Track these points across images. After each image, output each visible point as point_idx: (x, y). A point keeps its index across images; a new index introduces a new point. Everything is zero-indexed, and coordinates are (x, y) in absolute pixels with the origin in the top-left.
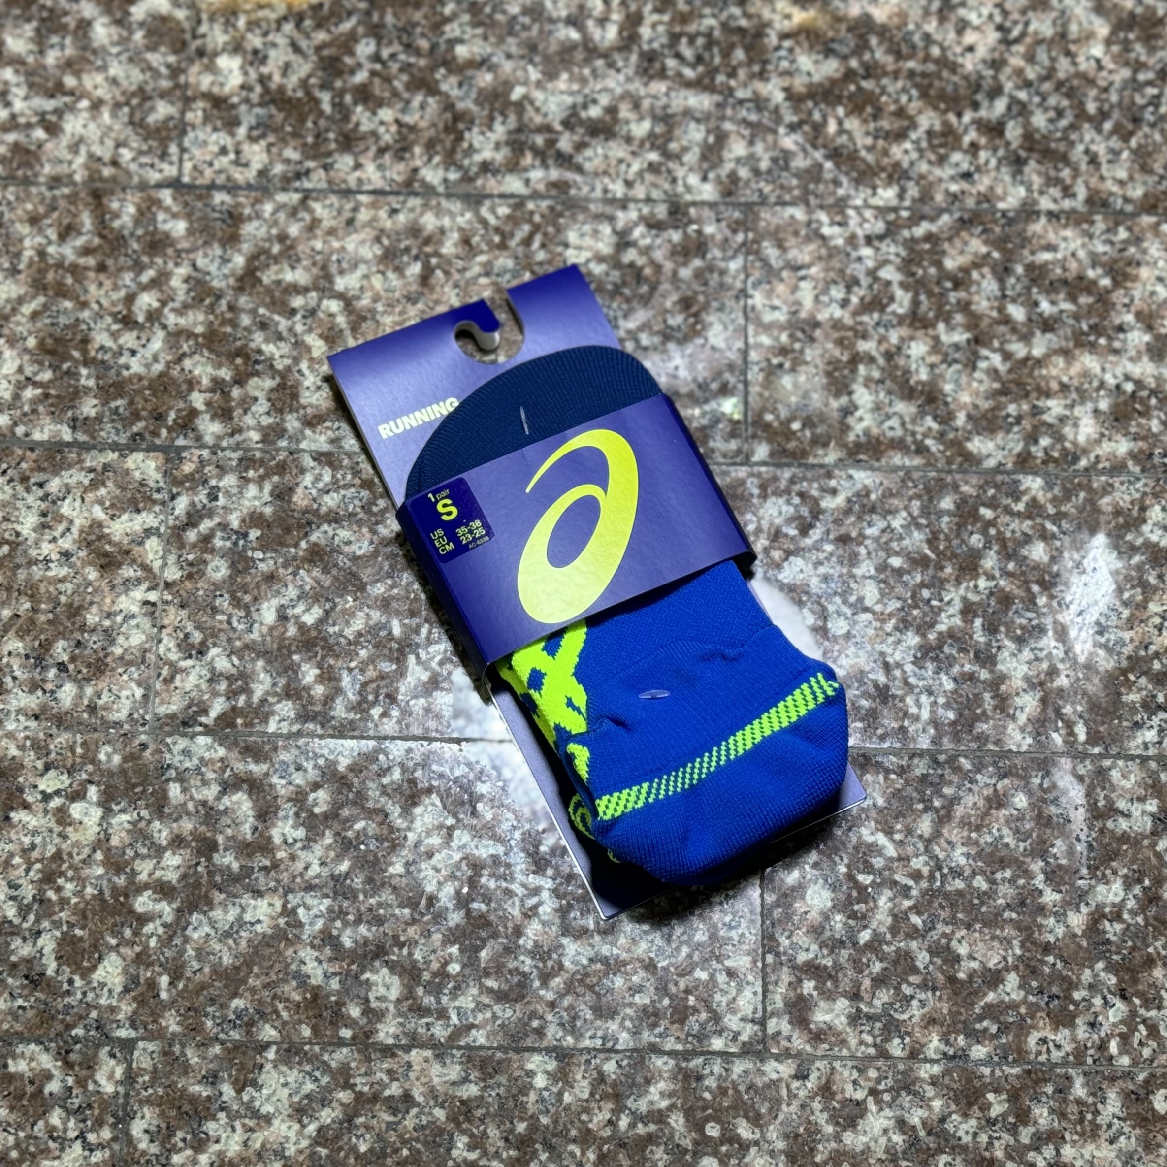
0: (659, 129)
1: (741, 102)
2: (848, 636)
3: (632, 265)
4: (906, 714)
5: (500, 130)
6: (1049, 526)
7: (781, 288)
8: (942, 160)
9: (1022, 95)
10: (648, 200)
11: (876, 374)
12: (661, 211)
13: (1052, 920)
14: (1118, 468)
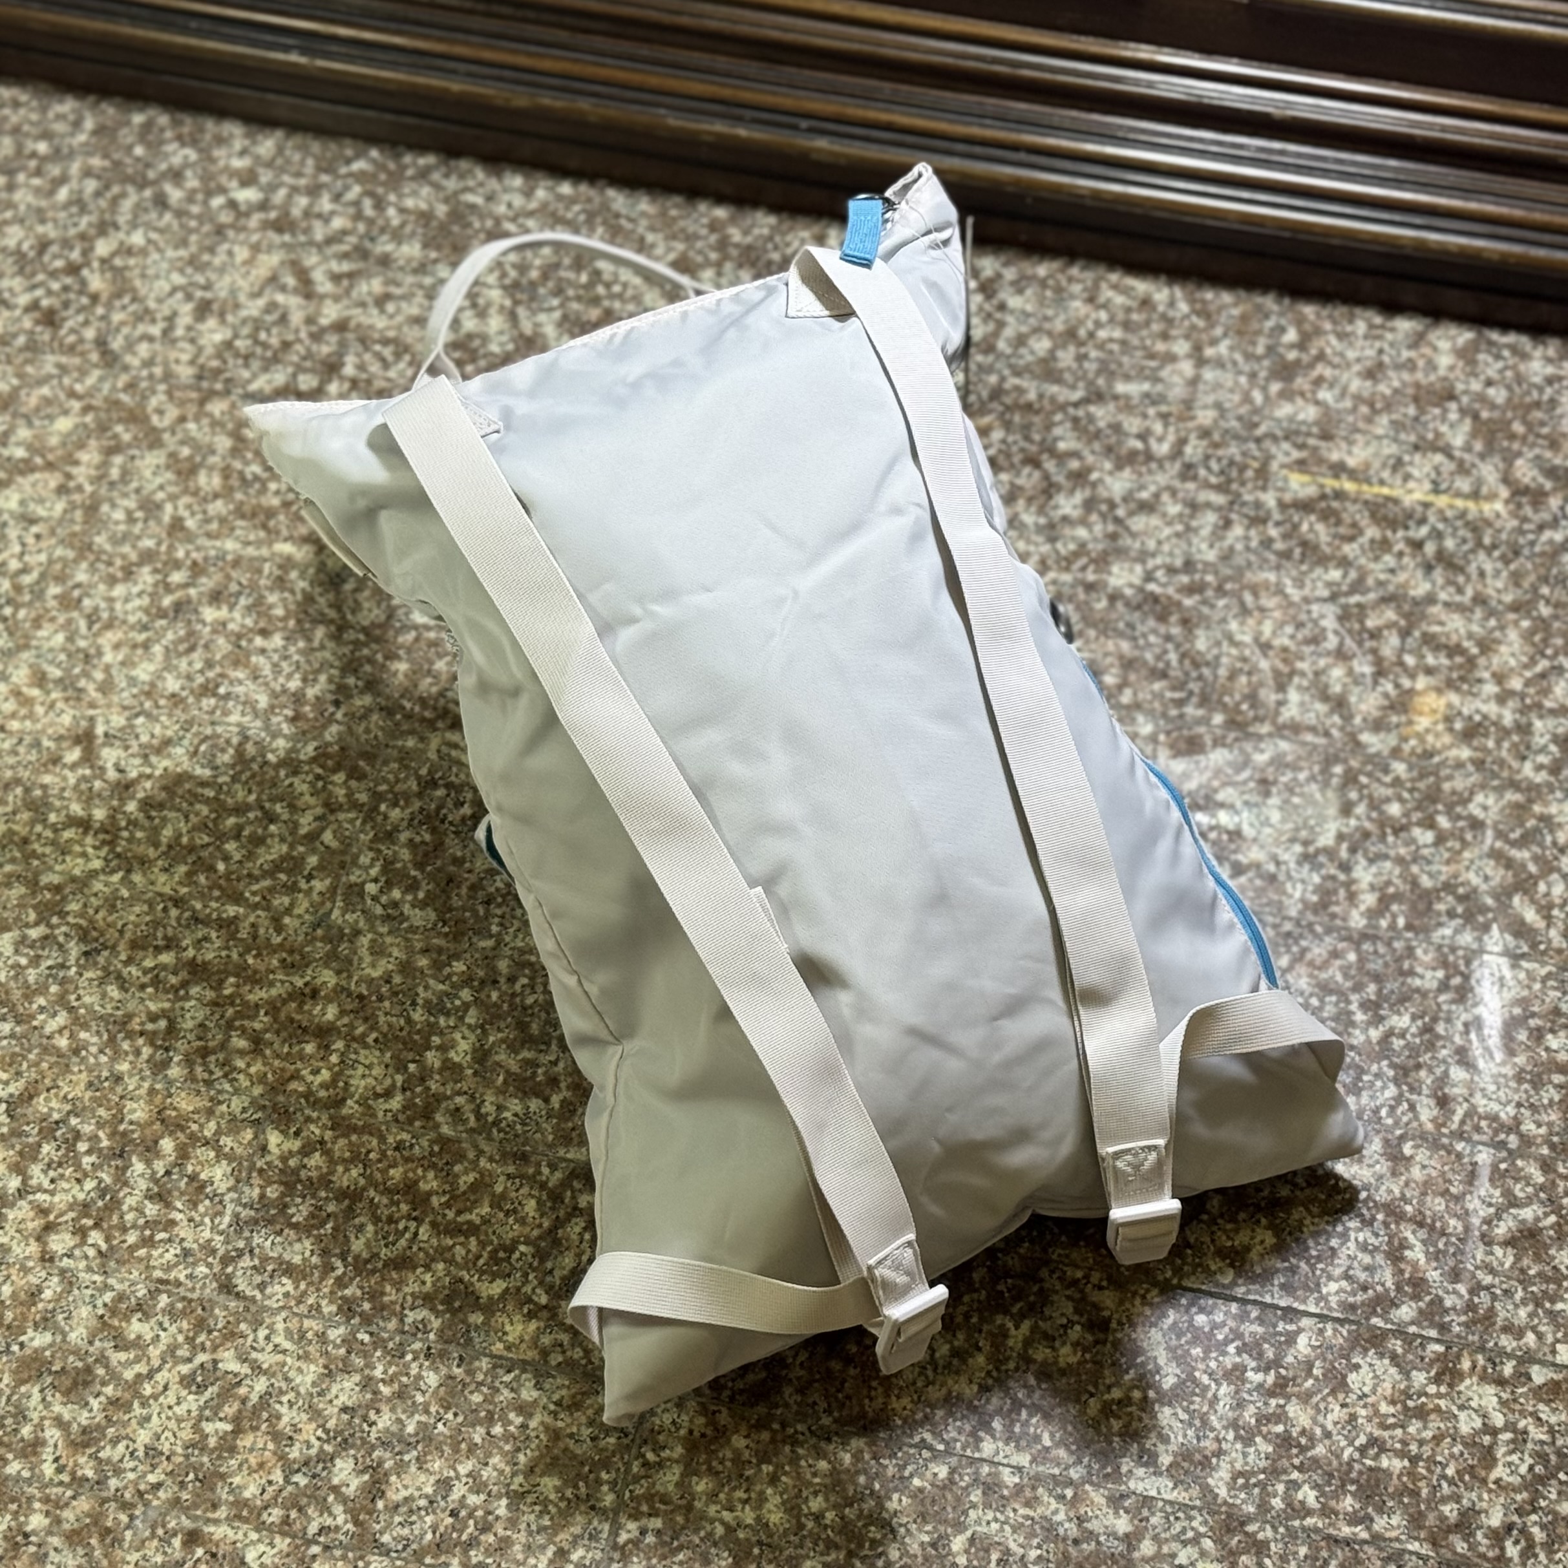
0: (1187, 511)
1: (1244, 504)
2: (1255, 840)
3: (1152, 594)
4: (1284, 893)
5: (1079, 497)
6: (1406, 795)
7: (1251, 622)
8: (1377, 559)
9: (1440, 526)
10: (1171, 554)
11: (1305, 683)
12: (1178, 562)
13: (1357, 1032)
14: (1460, 765)
